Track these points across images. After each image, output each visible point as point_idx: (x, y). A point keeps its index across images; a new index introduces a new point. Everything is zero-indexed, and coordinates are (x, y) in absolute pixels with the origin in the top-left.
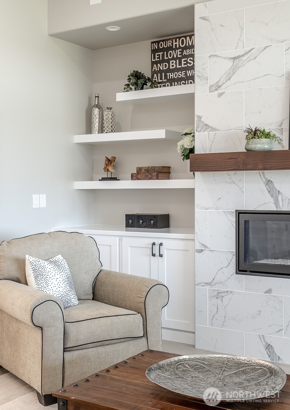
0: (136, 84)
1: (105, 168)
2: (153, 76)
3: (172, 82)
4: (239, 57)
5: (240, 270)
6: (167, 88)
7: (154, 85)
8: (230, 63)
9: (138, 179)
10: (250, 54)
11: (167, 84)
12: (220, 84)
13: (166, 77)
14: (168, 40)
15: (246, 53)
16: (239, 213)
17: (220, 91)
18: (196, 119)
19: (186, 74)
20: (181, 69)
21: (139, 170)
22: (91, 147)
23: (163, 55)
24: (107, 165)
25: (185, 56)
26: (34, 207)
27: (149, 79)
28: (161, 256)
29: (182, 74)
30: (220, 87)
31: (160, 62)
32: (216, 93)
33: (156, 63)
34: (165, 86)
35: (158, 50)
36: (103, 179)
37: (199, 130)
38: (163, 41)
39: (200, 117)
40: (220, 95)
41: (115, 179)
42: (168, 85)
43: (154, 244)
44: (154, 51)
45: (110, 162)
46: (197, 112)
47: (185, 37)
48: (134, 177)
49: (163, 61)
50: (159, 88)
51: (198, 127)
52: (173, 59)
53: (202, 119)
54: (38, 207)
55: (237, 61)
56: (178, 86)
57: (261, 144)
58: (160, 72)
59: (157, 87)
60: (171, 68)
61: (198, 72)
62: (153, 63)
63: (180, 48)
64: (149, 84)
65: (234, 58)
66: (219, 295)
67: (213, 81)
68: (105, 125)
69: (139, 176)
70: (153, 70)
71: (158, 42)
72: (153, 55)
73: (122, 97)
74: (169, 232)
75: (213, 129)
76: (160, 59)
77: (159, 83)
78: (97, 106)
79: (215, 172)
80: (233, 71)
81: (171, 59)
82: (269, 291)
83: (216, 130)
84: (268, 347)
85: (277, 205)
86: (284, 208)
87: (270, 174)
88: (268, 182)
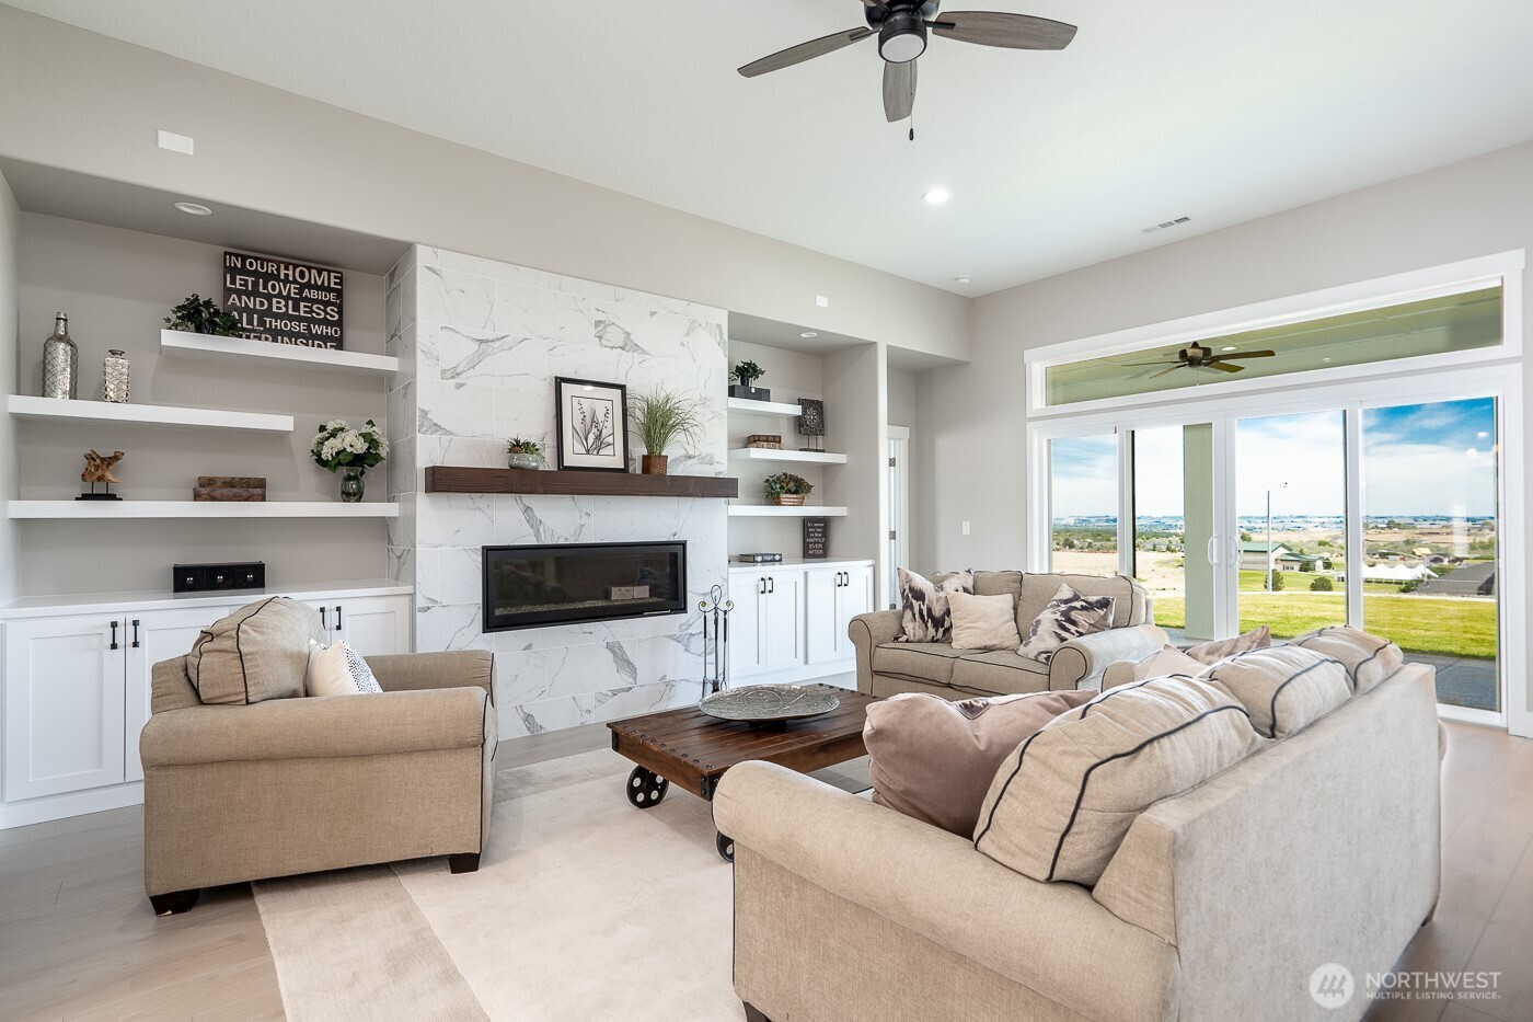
0: (194, 319)
3: (275, 335)
4: (487, 341)
5: (489, 626)
6: (263, 342)
8: (475, 346)
10: (502, 341)
11: (263, 336)
12: (459, 371)
13: (262, 322)
15: (498, 339)
16: (488, 550)
17: (458, 380)
18: (418, 414)
19: (309, 329)
20: (300, 319)
23: (255, 283)
25: (307, 299)
28: (337, 628)
29: (299, 326)
30: (458, 374)
31: (247, 294)
32: (452, 381)
33: (238, 292)
34: (260, 340)
35: (244, 272)
36: (87, 497)
37: (423, 429)
38: (256, 259)
39: (425, 413)
40: (459, 386)
42: (267, 339)
44: (232, 271)
46: (421, 404)
47: (309, 269)
49: (255, 293)
50: (244, 340)
51: (421, 426)
52: (280, 295)
53: (429, 416)
55: (484, 346)
56: (289, 345)
57: (530, 461)
58: (248, 310)
59: (241, 337)
60: (274, 310)
62: (229, 291)
63: (295, 281)
65: (481, 341)
67: (447, 364)
70: (229, 303)
71: (244, 257)
72: (228, 276)
73: (171, 339)
74: (264, 593)
75: (448, 432)
76: (247, 288)
77: (243, 329)
78: (64, 339)
79: (450, 494)
80: (479, 357)
81: (275, 296)
82: (529, 647)
83: (451, 433)
84: (528, 718)
85: (538, 538)
86: (548, 542)
87: (529, 500)
88: (527, 509)
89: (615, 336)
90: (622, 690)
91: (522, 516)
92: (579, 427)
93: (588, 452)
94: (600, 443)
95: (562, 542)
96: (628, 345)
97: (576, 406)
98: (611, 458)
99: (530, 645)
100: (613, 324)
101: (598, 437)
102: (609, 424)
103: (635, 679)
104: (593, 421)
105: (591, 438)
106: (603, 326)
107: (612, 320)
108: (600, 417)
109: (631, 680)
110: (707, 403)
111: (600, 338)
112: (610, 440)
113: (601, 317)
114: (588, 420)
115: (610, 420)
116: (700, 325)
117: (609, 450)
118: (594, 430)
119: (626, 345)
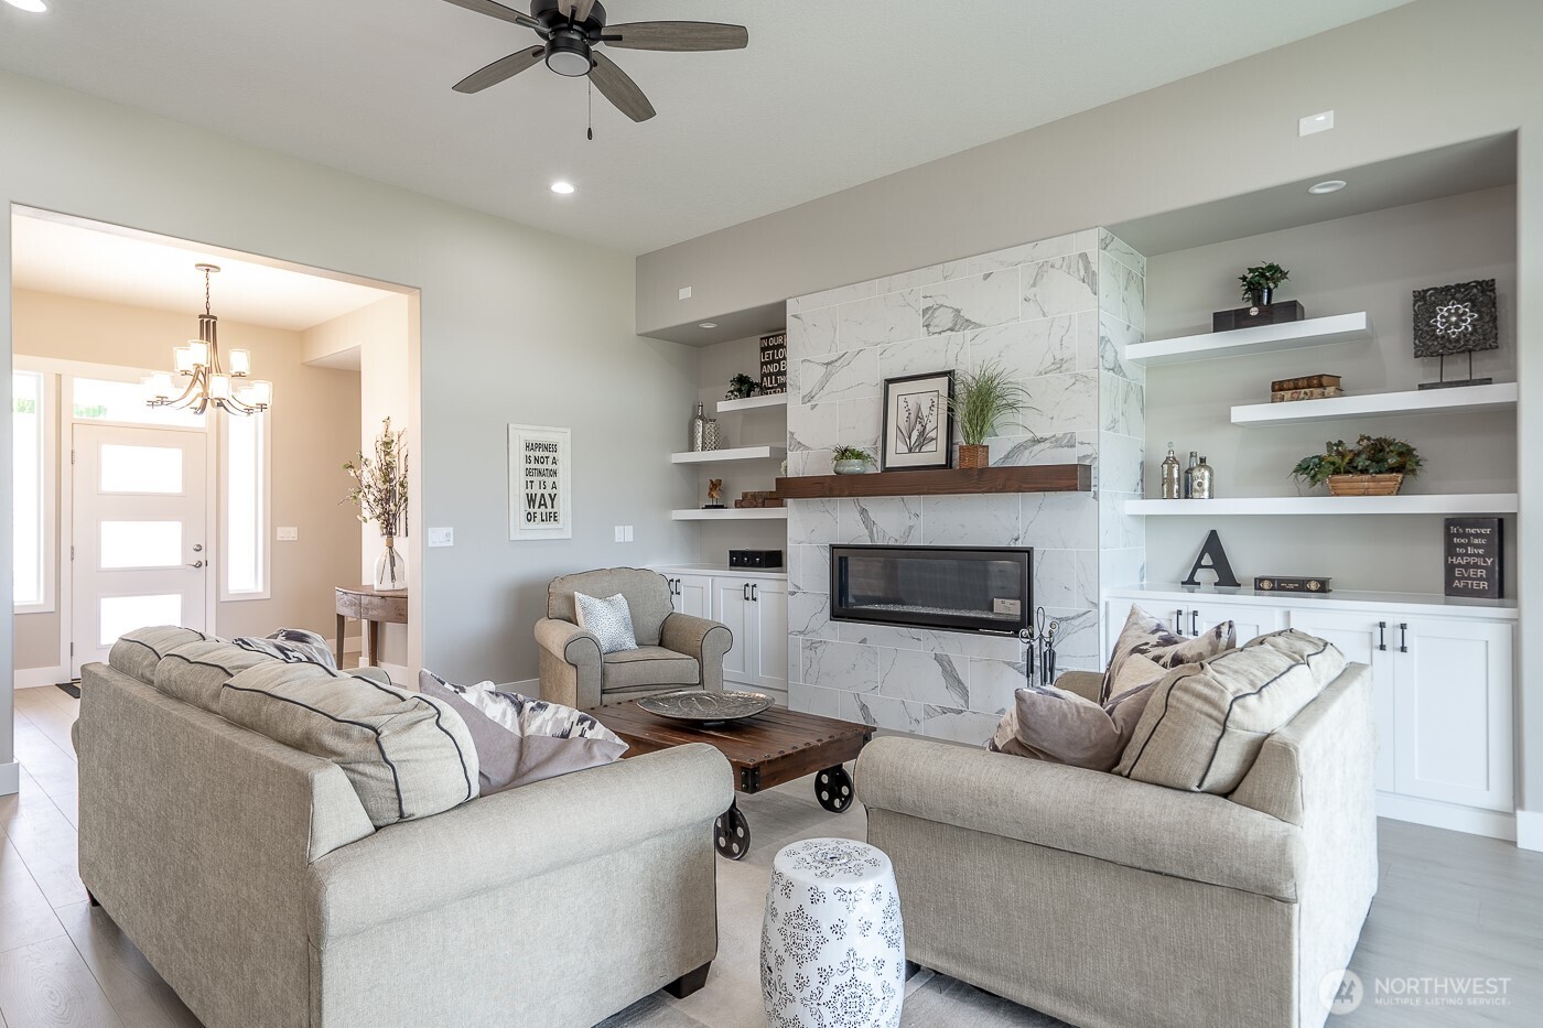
0: (740, 391)
1: (709, 494)
2: (762, 379)
4: (832, 362)
5: (837, 615)
7: (764, 391)
8: (823, 369)
9: (743, 507)
10: (843, 358)
11: (777, 390)
12: (813, 394)
13: (776, 380)
14: (778, 335)
15: (840, 358)
17: (813, 403)
18: (788, 436)
21: (745, 495)
22: (695, 467)
23: (773, 354)
24: (711, 489)
26: (617, 541)
27: (756, 384)
28: (755, 599)
30: (813, 397)
31: (770, 363)
32: (809, 404)
33: (766, 363)
34: (773, 393)
35: (769, 348)
36: (707, 507)
37: (792, 448)
38: (772, 337)
39: (792, 434)
40: (813, 407)
41: (722, 507)
43: (747, 585)
44: (763, 350)
45: (715, 485)
46: (790, 428)
48: (738, 505)
49: (774, 361)
50: (769, 395)
51: (790, 445)
53: (795, 436)
54: (622, 540)
55: (830, 366)
56: (777, 394)
57: (854, 466)
58: (770, 374)
59: (767, 393)
60: (782, 370)
61: (790, 379)
62: (763, 364)
64: (757, 390)
65: (828, 364)
66: (812, 646)
67: (805, 391)
68: (708, 441)
69: (743, 504)
70: (763, 372)
71: (768, 338)
72: (762, 353)
73: (723, 406)
75: (807, 448)
76: (770, 359)
77: (770, 388)
78: (702, 418)
80: (827, 378)
81: (782, 360)
82: (864, 641)
83: (809, 448)
84: (864, 707)
85: (872, 539)
86: (879, 543)
87: (865, 502)
88: (863, 511)
89: (944, 318)
90: (952, 710)
91: (858, 517)
92: (903, 426)
93: (910, 451)
94: (923, 439)
95: (892, 543)
96: (960, 322)
97: (902, 404)
98: (934, 454)
99: (865, 639)
100: (942, 306)
101: (922, 434)
102: (932, 418)
103: (967, 702)
104: (918, 417)
105: (915, 434)
106: (930, 312)
107: (940, 302)
108: (925, 411)
109: (962, 702)
110: (1065, 367)
111: (928, 326)
112: (933, 434)
113: (929, 303)
114: (913, 417)
115: (935, 413)
116: (1052, 266)
117: (931, 447)
118: (919, 426)
119: (955, 325)
